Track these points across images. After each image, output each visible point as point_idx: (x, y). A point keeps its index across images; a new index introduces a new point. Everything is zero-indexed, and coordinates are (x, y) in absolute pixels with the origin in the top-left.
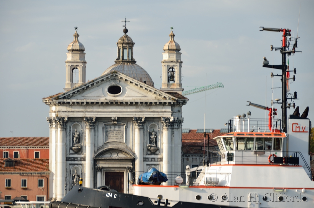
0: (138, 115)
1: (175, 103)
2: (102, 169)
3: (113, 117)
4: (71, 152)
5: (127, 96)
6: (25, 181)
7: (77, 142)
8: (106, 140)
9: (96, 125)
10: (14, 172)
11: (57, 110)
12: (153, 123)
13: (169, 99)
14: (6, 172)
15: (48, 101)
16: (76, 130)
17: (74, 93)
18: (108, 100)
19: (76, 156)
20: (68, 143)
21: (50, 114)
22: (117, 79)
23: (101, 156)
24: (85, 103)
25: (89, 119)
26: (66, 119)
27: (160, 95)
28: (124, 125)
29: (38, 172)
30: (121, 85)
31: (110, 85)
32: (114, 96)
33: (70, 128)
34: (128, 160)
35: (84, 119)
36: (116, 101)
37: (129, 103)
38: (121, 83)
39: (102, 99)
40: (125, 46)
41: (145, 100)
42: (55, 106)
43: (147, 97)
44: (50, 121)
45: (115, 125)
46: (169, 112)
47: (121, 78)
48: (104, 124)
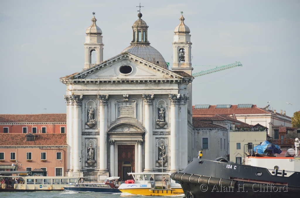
0: (147, 92)
1: (181, 81)
2: (114, 142)
3: (125, 95)
4: (87, 127)
5: (137, 75)
6: (45, 154)
7: (92, 118)
8: (118, 116)
9: (109, 102)
10: (34, 146)
11: (73, 89)
12: (162, 100)
13: (176, 77)
14: (27, 146)
15: (64, 81)
16: (90, 107)
17: (88, 73)
18: (120, 79)
19: (91, 130)
20: (83, 119)
21: (67, 92)
22: (128, 60)
23: (113, 131)
24: (99, 82)
25: (102, 97)
26: (81, 97)
27: (167, 74)
28: (135, 101)
29: (56, 146)
30: (131, 65)
31: (121, 66)
32: (125, 75)
33: (85, 105)
34: (138, 133)
35: (98, 97)
36: (127, 80)
37: (139, 82)
38: (131, 63)
39: (115, 78)
40: (139, 29)
41: (153, 78)
42: (71, 85)
43: (155, 76)
44: (67, 99)
45: (127, 102)
46: (176, 89)
47: (132, 58)
48: (116, 101)
